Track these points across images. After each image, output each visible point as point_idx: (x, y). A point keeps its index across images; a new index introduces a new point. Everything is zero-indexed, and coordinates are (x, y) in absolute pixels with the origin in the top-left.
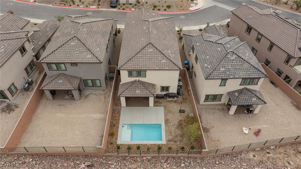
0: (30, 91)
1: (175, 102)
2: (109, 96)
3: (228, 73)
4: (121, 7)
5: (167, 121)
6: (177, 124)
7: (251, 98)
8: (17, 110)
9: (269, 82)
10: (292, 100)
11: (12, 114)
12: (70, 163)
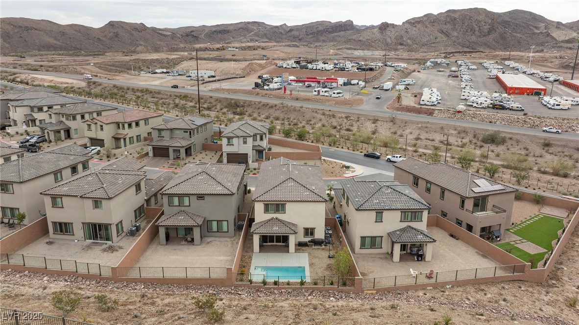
0: (137, 236)
1: (323, 249)
2: (237, 243)
3: (382, 204)
4: (251, 171)
5: (311, 265)
6: (325, 266)
7: (416, 236)
8: (121, 251)
9: (449, 236)
10: (476, 250)
11: (115, 253)
12: (191, 291)
